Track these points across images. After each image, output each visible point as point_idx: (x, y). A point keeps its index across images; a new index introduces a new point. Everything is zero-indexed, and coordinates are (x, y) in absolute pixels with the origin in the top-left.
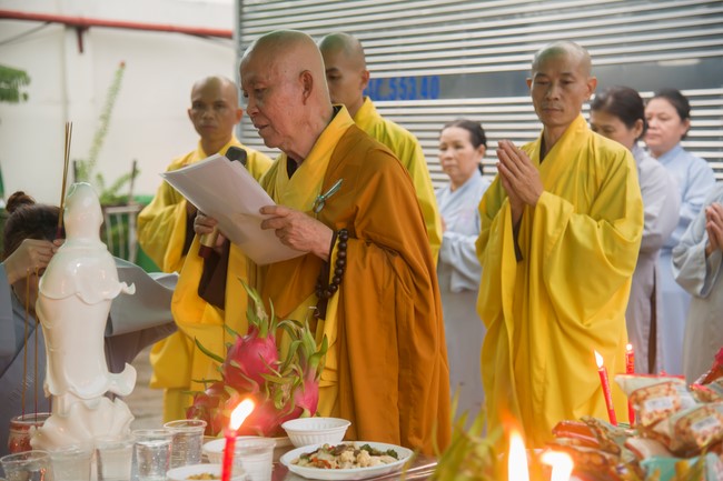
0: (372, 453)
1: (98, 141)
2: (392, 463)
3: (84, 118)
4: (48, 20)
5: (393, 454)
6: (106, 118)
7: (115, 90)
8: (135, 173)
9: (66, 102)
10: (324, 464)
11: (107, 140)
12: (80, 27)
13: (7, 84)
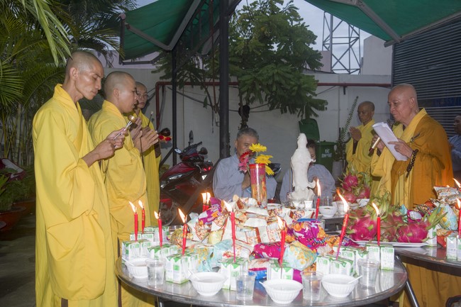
4: (335, 85)
7: (355, 105)
9: (339, 110)
12: (345, 86)
13: (321, 105)
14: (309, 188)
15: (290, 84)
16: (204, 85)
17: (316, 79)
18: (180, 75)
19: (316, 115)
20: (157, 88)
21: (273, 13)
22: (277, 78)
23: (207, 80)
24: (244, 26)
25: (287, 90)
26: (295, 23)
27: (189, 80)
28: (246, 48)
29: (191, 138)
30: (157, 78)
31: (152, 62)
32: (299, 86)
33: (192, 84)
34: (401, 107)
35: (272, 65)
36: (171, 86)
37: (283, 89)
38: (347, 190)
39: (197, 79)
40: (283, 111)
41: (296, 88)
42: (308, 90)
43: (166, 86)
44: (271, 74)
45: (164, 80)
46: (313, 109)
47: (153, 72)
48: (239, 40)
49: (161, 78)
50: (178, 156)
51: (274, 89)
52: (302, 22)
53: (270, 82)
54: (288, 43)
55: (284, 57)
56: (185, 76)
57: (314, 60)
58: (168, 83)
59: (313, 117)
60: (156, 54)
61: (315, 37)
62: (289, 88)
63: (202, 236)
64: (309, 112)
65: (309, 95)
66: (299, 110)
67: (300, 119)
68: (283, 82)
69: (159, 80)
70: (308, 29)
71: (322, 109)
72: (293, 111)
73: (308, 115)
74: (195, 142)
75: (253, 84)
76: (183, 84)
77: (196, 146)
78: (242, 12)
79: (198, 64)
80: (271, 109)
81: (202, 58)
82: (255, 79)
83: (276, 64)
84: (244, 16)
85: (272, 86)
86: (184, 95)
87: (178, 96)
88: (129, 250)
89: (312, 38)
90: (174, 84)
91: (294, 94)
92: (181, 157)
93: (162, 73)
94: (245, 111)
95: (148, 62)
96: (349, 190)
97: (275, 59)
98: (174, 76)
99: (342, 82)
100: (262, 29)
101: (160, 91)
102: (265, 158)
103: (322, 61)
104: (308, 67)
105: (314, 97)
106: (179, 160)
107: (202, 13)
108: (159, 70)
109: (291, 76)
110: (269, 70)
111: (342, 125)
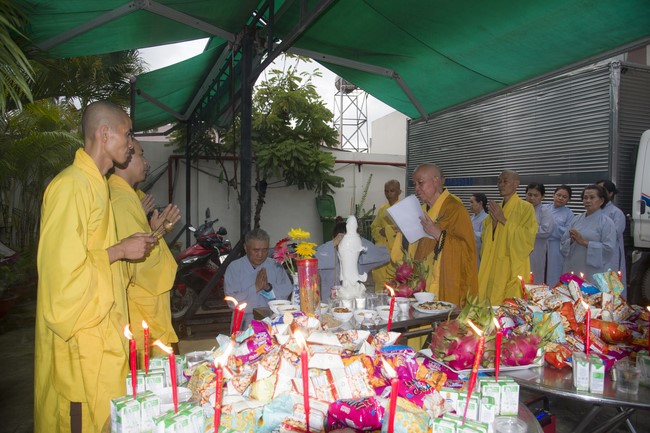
0: (442, 305)
1: (363, 199)
2: (449, 309)
3: (360, 190)
4: (350, 162)
5: (450, 306)
6: (366, 191)
7: (369, 183)
8: (374, 208)
9: (355, 187)
10: (426, 308)
11: (366, 198)
12: (359, 164)
13: (338, 182)
14: (359, 282)
15: (308, 161)
16: (220, 160)
17: (333, 155)
18: (195, 148)
19: (333, 192)
20: (170, 161)
21: (291, 90)
22: (295, 154)
23: (223, 154)
24: (262, 101)
25: (305, 166)
26: (313, 100)
27: (204, 154)
28: (264, 123)
29: (208, 216)
30: (170, 151)
31: (165, 134)
32: (318, 162)
33: (207, 158)
34: (425, 186)
35: (290, 141)
36: (185, 160)
37: (302, 165)
38: (401, 283)
39: (214, 153)
40: (301, 187)
41: (314, 164)
42: (326, 166)
43: (180, 160)
44: (289, 150)
45: (178, 154)
46: (330, 185)
47: (167, 145)
48: (257, 115)
49: (174, 151)
50: (192, 235)
51: (292, 164)
52: (320, 100)
53: (288, 158)
54: (306, 120)
55: (302, 134)
56: (200, 150)
57: (331, 137)
58: (181, 157)
59: (330, 193)
60: (169, 126)
61: (333, 116)
62: (307, 164)
63: (241, 388)
64: (325, 188)
65: (326, 171)
66: (316, 186)
67: (317, 195)
68: (302, 157)
69: (172, 154)
70: (326, 107)
71: (339, 186)
72: (310, 187)
73: (325, 192)
74: (212, 219)
75: (271, 160)
76: (197, 158)
77: (211, 224)
78: (260, 88)
79: (214, 138)
80: (289, 184)
81: (218, 131)
82: (273, 154)
83: (295, 140)
84: (261, 91)
85: (290, 161)
86: (198, 170)
87: (193, 172)
88: (123, 417)
89: (329, 115)
90: (189, 158)
91: (312, 170)
92: (196, 235)
93: (175, 147)
94: (262, 187)
95: (161, 134)
96: (405, 282)
97: (294, 135)
98: (189, 149)
99: (357, 160)
100: (281, 104)
101: (173, 165)
102: (307, 246)
103: (338, 139)
104: (325, 144)
105: (331, 174)
106: (193, 240)
107: (221, 83)
108: (172, 143)
109: (309, 152)
110: (289, 145)
111: (358, 202)
